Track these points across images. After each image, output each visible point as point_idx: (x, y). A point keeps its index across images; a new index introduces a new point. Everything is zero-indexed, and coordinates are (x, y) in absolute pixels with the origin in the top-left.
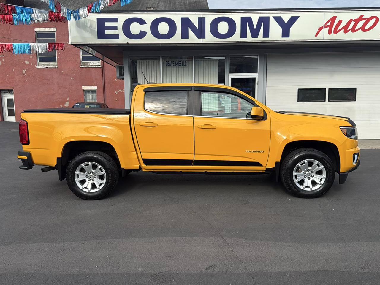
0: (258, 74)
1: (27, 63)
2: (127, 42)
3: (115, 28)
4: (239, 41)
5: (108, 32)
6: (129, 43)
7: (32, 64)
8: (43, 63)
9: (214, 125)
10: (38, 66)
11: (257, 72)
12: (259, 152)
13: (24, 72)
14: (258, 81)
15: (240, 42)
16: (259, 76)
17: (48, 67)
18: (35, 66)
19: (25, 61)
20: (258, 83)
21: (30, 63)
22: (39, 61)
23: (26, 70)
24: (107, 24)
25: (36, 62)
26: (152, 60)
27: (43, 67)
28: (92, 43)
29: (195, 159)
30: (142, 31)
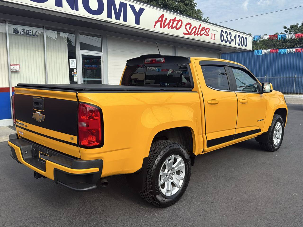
0: (102, 53)
12: (262, 120)
15: (107, 21)
16: (103, 55)
20: (103, 61)
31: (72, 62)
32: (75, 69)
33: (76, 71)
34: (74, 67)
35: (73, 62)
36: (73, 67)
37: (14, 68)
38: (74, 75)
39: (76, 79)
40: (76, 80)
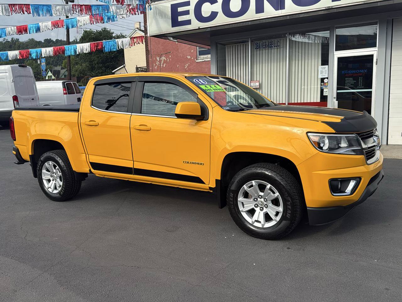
0: (377, 49)
1: (189, 57)
2: (199, 27)
3: (187, 13)
4: (329, 7)
5: (181, 19)
6: (201, 28)
7: (192, 58)
8: (202, 57)
9: (149, 126)
10: (198, 60)
11: (376, 47)
12: (198, 164)
13: (187, 67)
14: (377, 59)
15: (331, 8)
16: (378, 51)
17: (206, 60)
18: (195, 60)
19: (187, 56)
20: (377, 62)
21: (191, 58)
22: (199, 55)
23: (187, 65)
24: (180, 9)
25: (196, 56)
26: (241, 44)
27: (202, 61)
28: (167, 33)
29: (134, 167)
30: (213, 12)
31: (322, 70)
32: (326, 79)
33: (327, 82)
34: (325, 76)
35: (324, 70)
36: (323, 76)
37: (254, 85)
38: (324, 87)
39: (327, 92)
40: (327, 94)
